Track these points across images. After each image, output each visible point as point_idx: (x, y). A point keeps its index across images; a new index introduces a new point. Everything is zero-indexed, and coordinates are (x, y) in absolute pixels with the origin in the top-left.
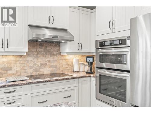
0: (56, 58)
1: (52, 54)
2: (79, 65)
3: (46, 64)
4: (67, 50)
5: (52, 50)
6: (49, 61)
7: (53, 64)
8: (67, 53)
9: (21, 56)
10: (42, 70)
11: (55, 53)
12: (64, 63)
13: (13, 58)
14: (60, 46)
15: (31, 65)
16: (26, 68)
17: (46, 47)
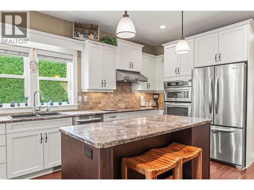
0: (128, 95)
1: (126, 92)
2: (146, 101)
3: (122, 100)
4: (140, 88)
5: (126, 89)
6: (124, 97)
7: (126, 100)
8: (138, 91)
9: (106, 93)
10: (119, 104)
11: (128, 91)
12: (134, 100)
13: (100, 95)
14: (131, 85)
15: (112, 100)
16: (109, 102)
17: (122, 86)
